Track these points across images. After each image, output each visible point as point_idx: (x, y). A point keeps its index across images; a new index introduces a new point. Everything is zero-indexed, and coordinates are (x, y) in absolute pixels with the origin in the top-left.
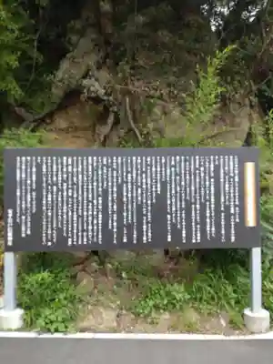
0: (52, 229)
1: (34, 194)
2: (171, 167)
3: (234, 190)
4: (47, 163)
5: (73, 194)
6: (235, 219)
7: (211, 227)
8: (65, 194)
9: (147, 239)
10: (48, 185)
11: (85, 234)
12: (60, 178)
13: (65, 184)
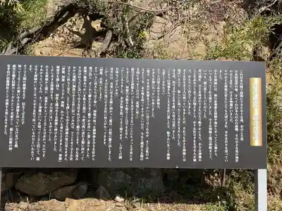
0: (42, 143)
1: (23, 104)
2: (172, 79)
3: (239, 106)
4: (39, 72)
5: (66, 106)
6: (239, 137)
7: (213, 146)
8: (57, 105)
9: (145, 157)
10: (39, 95)
11: (77, 149)
12: (52, 89)
13: (57, 95)
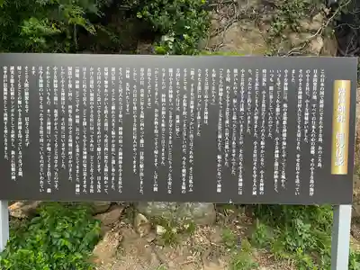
1: (27, 119)
2: (226, 83)
3: (318, 121)
4: (44, 75)
5: (81, 121)
6: (316, 163)
7: (280, 174)
8: (70, 120)
9: (188, 188)
10: (46, 107)
11: (99, 178)
12: (63, 99)
13: (70, 107)
